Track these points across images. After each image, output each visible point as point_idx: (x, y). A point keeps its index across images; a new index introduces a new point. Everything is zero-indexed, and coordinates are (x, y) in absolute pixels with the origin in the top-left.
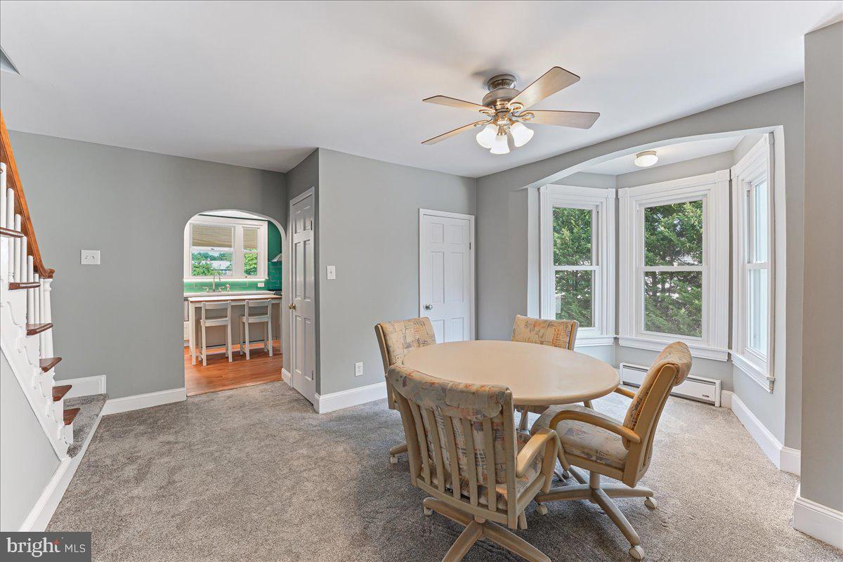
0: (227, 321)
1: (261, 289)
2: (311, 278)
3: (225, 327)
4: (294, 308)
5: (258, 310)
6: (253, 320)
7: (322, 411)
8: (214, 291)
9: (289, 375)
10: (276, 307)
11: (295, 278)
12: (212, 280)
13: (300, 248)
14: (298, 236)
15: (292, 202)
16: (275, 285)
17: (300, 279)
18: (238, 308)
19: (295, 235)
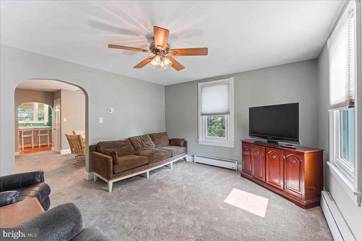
0: (32, 135)
1: (46, 125)
2: (59, 122)
3: (31, 137)
4: (55, 129)
5: (43, 132)
6: (41, 135)
7: (62, 154)
8: (25, 126)
9: (54, 148)
10: (50, 131)
11: (56, 121)
12: (24, 122)
13: (57, 113)
14: (57, 110)
15: (55, 101)
16: (50, 124)
17: (57, 122)
18: (36, 131)
19: (55, 110)
